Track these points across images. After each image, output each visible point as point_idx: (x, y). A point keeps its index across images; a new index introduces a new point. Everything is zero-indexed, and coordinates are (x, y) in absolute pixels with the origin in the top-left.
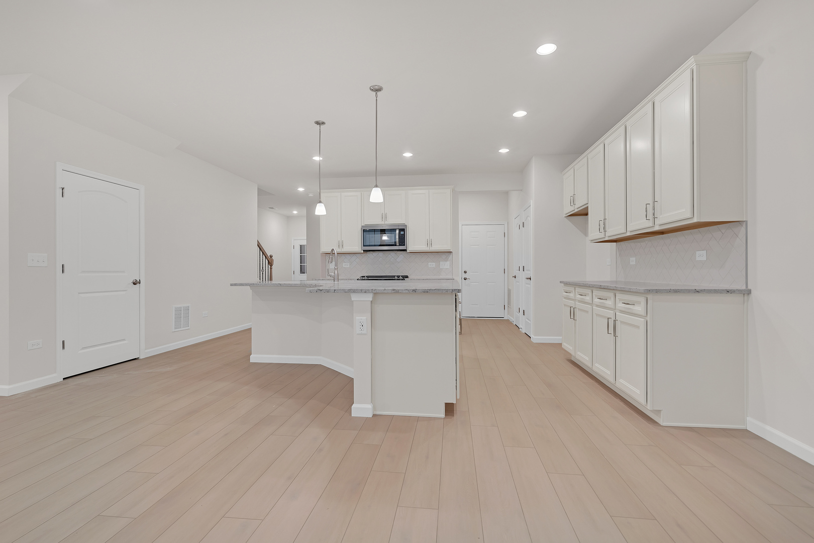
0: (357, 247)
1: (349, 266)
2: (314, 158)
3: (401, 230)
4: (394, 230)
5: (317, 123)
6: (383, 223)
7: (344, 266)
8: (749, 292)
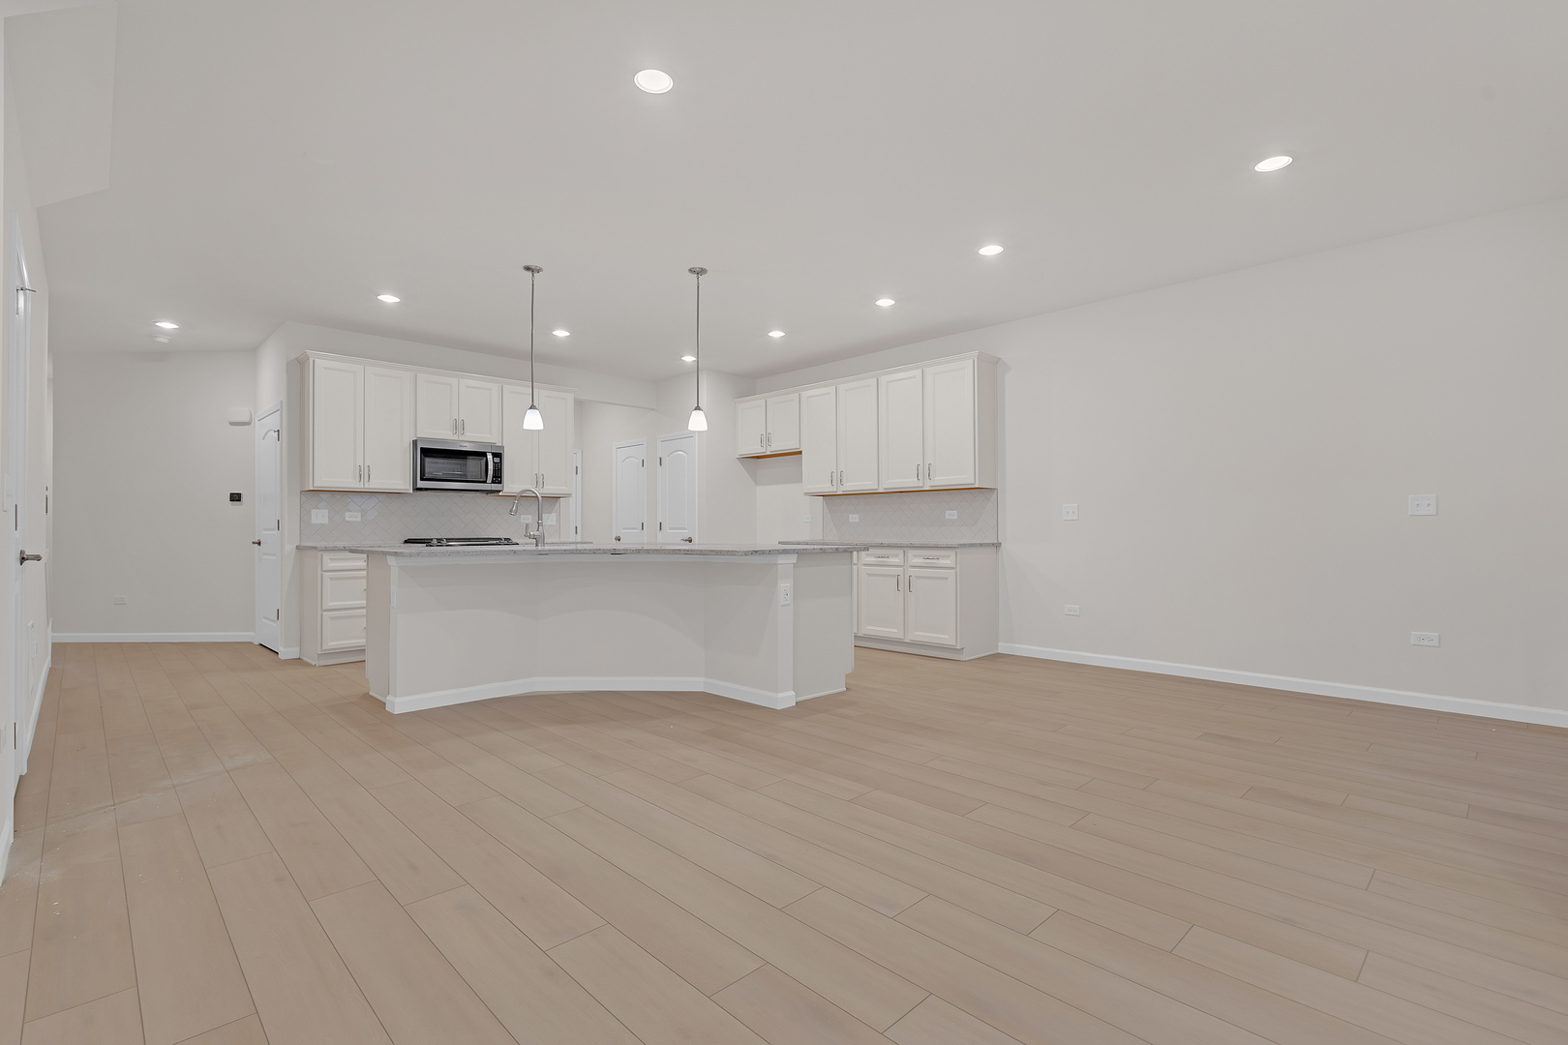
0: (402, 480)
1: (359, 519)
2: (383, 298)
3: (495, 455)
4: (484, 454)
5: (528, 268)
6: (455, 438)
7: (347, 519)
8: (997, 545)
